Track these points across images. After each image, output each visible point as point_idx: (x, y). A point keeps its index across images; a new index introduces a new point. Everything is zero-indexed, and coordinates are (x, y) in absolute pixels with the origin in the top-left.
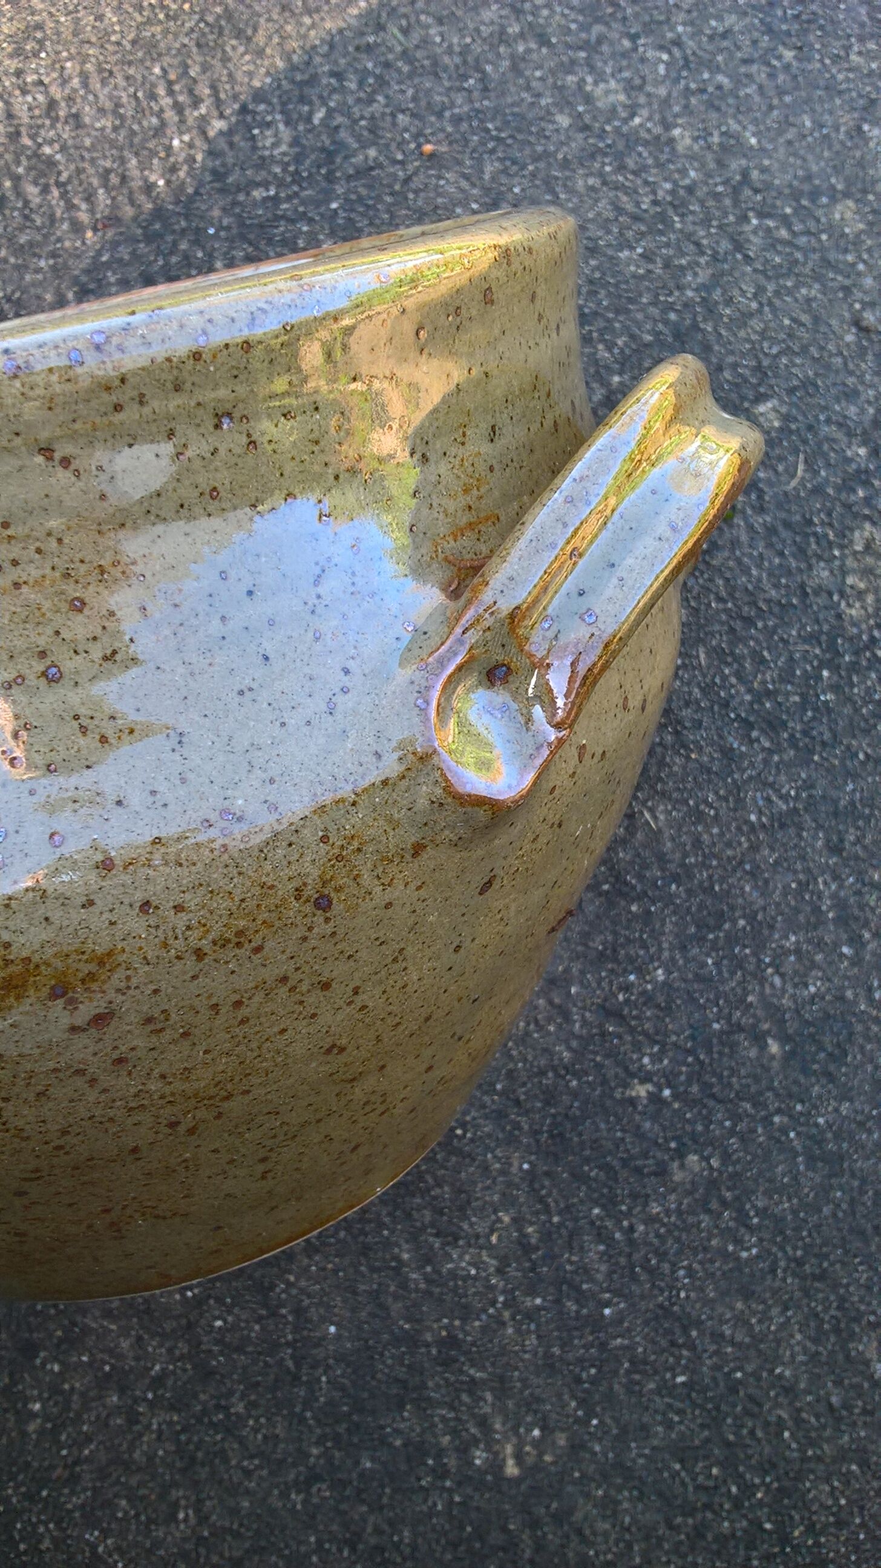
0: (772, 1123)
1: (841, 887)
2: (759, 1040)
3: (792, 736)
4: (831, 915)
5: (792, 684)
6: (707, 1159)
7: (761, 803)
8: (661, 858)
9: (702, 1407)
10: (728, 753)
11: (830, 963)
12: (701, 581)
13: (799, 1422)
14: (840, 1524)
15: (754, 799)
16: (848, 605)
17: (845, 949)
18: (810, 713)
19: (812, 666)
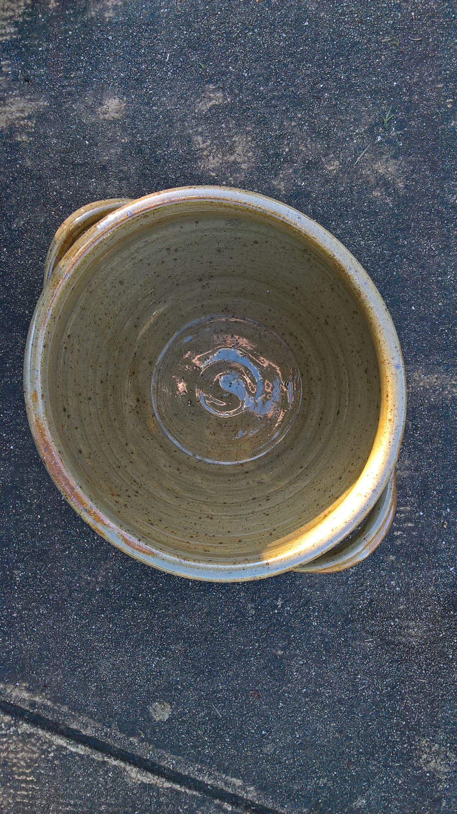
0: (257, 642)
1: (326, 697)
2: (284, 649)
3: (385, 702)
4: (318, 690)
5: (404, 709)
6: (252, 617)
7: (364, 681)
8: (355, 639)
9: (180, 588)
10: (385, 677)
11: (302, 683)
12: (452, 691)
13: (166, 616)
14: (133, 617)
15: (365, 679)
16: (427, 741)
17: (305, 690)
18: (391, 711)
19: (408, 719)
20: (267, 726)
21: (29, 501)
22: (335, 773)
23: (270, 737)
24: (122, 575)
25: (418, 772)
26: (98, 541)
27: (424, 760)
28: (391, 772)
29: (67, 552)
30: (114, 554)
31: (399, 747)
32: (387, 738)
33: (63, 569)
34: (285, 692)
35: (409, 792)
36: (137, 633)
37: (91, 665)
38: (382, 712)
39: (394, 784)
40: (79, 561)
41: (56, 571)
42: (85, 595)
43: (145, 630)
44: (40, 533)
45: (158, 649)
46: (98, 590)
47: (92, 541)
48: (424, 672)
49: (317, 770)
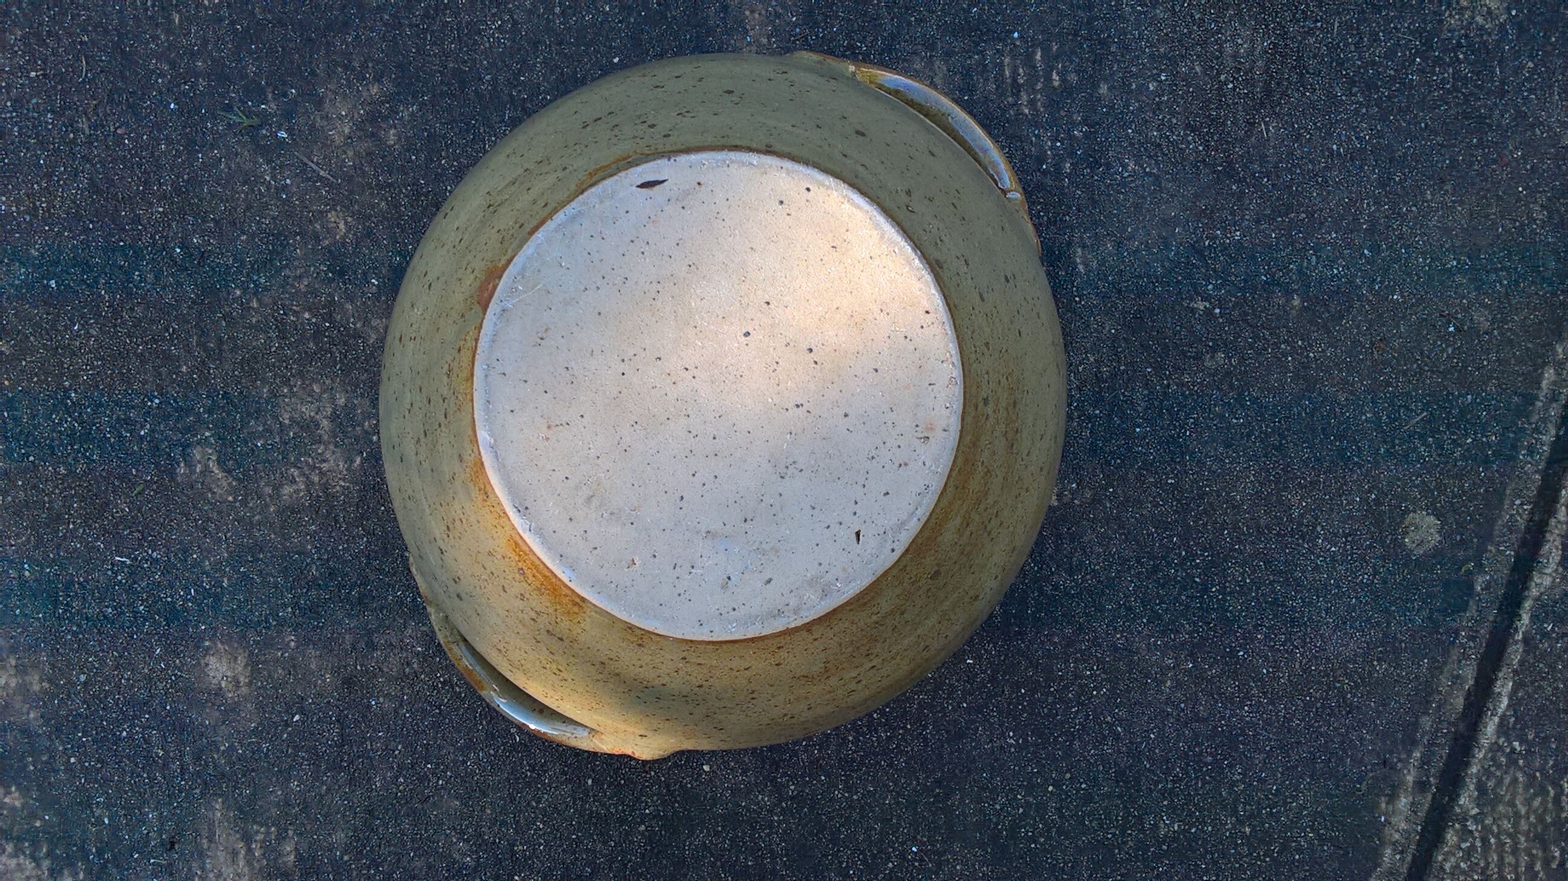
0: (1279, 348)
1: (1378, 210)
2: (1288, 293)
4: (1364, 227)
6: (1230, 358)
7: (1343, 138)
8: (1263, 158)
9: (1179, 501)
10: (1331, 97)
11: (1353, 257)
13: (1236, 528)
14: (1241, 593)
15: (1339, 135)
16: (1450, 15)
17: (1366, 252)
18: (1398, 85)
19: (1411, 53)
20: (1440, 323)
21: (1021, 810)
22: (1520, 189)
23: (1459, 316)
24: (1159, 617)
25: (1510, 31)
26: (1095, 668)
27: (1486, 20)
28: (1513, 81)
29: (1119, 729)
31: (1465, 70)
32: (1449, 92)
33: (1152, 736)
34: (1371, 289)
35: (1549, 48)
36: (1271, 583)
37: (1339, 672)
38: (1400, 102)
39: (1536, 77)
40: (1135, 704)
41: (1157, 751)
42: (1203, 690)
43: (1266, 568)
44: (1083, 786)
45: (1300, 541)
46: (1191, 665)
47: (1094, 681)
48: (1319, 24)
49: (1517, 224)
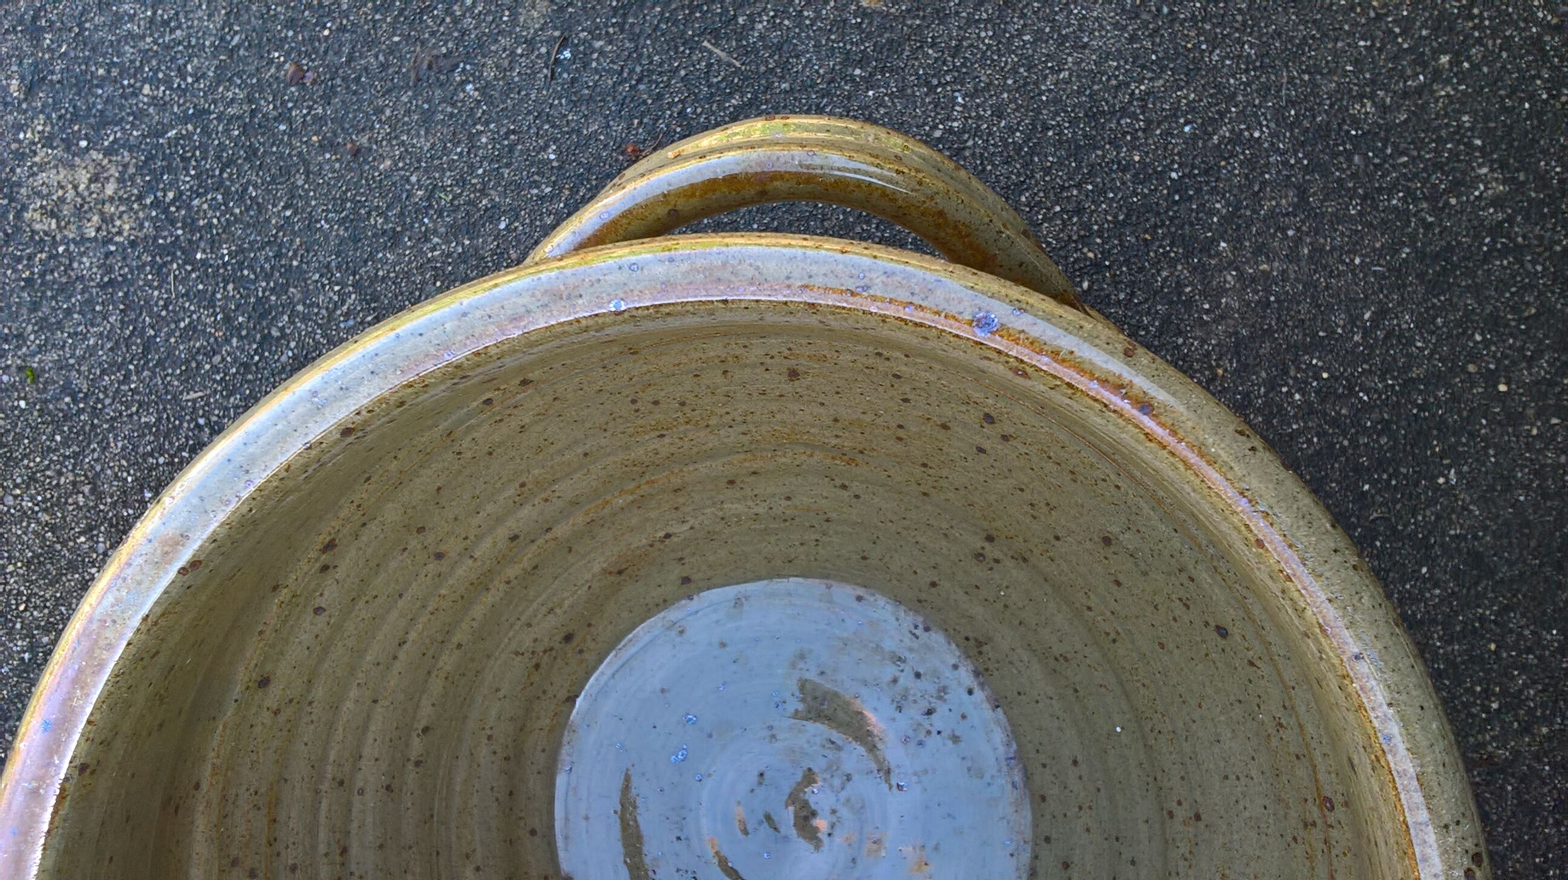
3: (273, 291)
5: (214, 293)
12: (108, 401)
30: (1220, 371)
